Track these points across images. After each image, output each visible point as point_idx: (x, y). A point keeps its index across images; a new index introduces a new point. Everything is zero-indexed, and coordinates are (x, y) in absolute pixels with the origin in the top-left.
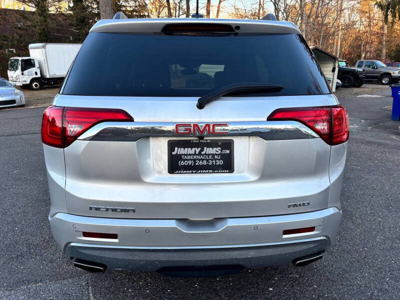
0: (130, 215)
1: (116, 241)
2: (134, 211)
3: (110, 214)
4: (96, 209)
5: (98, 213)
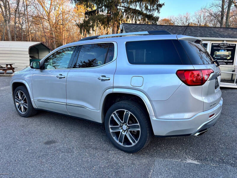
1: (214, 115)
2: (216, 103)
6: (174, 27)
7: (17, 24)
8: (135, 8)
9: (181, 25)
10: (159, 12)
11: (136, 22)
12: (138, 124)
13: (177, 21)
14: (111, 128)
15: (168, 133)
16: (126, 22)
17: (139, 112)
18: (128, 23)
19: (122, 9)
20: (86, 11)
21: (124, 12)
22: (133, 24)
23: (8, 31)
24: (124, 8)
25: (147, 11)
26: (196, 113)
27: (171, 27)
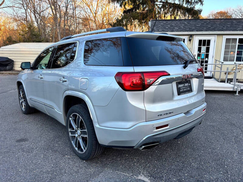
0: (172, 114)
1: (168, 127)
2: (173, 112)
3: (166, 116)
4: (161, 115)
5: (162, 117)
6: (211, 20)
7: (66, 27)
8: (174, 3)
9: (240, 18)
10: (202, 4)
11: (175, 18)
12: (86, 130)
13: (236, 13)
14: (70, 131)
15: (110, 143)
16: (163, 19)
17: (87, 118)
18: (165, 19)
19: (160, 5)
20: (125, 10)
21: (162, 7)
22: (172, 20)
23: (58, 33)
24: (161, 3)
25: (188, 4)
26: (136, 123)
27: (208, 21)
